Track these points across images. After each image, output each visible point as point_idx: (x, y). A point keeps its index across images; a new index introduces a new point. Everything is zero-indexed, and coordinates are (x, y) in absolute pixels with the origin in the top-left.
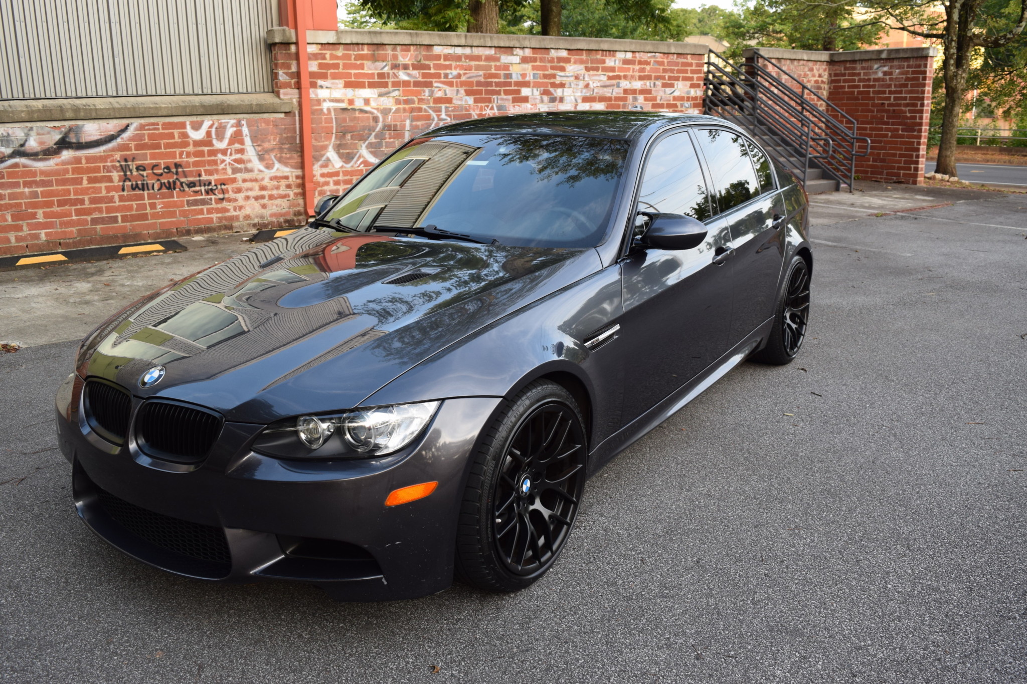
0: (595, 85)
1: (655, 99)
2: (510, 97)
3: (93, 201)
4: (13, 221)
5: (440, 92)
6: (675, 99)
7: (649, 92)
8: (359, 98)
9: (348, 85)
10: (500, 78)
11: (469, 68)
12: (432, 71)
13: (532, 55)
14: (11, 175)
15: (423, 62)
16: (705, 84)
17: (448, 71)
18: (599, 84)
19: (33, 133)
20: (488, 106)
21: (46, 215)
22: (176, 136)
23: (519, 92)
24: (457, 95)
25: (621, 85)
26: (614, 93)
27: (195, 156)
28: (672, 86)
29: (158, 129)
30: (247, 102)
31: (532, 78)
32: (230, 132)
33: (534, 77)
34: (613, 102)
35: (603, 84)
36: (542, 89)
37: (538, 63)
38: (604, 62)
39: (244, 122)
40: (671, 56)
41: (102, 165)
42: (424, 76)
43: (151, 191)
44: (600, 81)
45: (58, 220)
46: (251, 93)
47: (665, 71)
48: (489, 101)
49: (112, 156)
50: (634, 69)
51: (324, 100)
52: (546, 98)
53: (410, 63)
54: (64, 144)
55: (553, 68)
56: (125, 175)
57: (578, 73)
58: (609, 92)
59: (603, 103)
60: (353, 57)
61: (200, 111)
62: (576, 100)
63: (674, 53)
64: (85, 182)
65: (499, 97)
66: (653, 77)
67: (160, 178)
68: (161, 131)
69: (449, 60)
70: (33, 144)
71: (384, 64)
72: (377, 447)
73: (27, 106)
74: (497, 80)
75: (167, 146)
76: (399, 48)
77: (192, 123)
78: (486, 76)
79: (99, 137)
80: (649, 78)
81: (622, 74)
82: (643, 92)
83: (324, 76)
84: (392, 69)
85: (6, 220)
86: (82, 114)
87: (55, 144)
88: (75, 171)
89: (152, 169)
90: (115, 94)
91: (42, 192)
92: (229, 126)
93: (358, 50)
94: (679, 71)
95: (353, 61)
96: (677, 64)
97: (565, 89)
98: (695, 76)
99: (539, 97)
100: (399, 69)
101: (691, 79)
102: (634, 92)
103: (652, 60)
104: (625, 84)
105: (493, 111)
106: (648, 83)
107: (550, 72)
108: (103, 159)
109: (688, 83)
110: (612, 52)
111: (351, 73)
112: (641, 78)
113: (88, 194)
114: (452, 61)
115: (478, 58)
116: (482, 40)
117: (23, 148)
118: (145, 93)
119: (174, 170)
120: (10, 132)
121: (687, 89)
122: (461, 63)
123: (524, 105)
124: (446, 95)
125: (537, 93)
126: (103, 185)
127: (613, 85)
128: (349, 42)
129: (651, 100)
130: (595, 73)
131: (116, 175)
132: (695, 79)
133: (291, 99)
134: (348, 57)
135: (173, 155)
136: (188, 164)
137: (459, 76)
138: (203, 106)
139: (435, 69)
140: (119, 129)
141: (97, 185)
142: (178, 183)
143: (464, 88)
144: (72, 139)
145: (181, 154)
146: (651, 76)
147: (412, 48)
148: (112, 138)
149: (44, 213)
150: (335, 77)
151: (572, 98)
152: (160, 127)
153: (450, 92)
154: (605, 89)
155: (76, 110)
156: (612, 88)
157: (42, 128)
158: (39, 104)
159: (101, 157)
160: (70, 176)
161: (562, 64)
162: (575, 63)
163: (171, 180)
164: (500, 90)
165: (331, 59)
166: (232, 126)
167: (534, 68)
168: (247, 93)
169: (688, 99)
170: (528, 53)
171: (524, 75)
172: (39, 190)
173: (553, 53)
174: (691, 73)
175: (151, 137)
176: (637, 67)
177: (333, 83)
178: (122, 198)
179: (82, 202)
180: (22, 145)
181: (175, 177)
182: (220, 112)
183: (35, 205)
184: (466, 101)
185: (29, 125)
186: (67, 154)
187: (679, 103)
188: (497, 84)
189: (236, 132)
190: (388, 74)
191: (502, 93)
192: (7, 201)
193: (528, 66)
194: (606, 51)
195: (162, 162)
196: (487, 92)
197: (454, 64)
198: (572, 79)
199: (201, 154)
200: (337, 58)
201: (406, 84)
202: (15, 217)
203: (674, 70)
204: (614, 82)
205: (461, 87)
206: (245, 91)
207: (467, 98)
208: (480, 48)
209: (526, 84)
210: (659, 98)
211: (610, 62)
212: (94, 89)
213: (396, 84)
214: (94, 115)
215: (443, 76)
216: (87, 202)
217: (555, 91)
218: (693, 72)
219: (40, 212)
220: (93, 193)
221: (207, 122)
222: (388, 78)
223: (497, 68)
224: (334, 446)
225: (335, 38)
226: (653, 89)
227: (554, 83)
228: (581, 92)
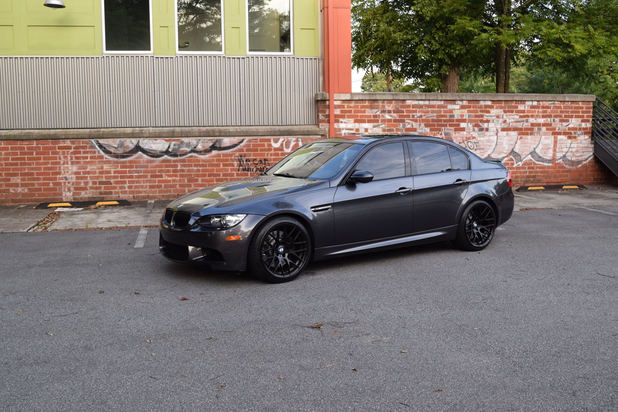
0: (510, 121)
1: (555, 129)
2: (453, 128)
3: (224, 175)
4: (188, 182)
5: (409, 125)
6: (569, 129)
7: (550, 125)
8: (362, 128)
9: (356, 121)
10: (447, 117)
11: (428, 112)
12: (405, 114)
13: (467, 104)
14: (189, 161)
15: (400, 109)
16: (593, 120)
17: (414, 114)
18: (513, 121)
19: (200, 142)
20: (438, 133)
21: (202, 181)
22: (266, 145)
23: (459, 125)
24: (419, 127)
25: (529, 121)
26: (524, 126)
27: (274, 156)
28: (568, 121)
29: (257, 142)
30: (302, 130)
31: (467, 117)
32: (292, 144)
33: (469, 117)
34: (523, 131)
35: (515, 120)
36: (474, 123)
37: (472, 109)
38: (517, 107)
39: (300, 140)
40: (566, 103)
41: (230, 158)
42: (400, 116)
43: (252, 172)
44: (514, 119)
45: (207, 183)
46: (306, 125)
47: (561, 112)
48: (440, 130)
49: (235, 154)
50: (538, 111)
51: (343, 129)
52: (476, 129)
53: (392, 109)
54: (213, 148)
55: (481, 111)
56: (240, 163)
57: (499, 114)
58: (520, 125)
59: (516, 132)
60: (360, 107)
61: (279, 133)
62: (497, 130)
63: (568, 101)
64: (221, 166)
65: (446, 128)
66: (553, 116)
67: (256, 166)
68: (259, 143)
69: (415, 108)
70: (200, 147)
71: (377, 110)
72: (228, 225)
73: (199, 130)
74: (445, 119)
75: (261, 150)
76: (386, 102)
77: (274, 139)
78: (437, 116)
79: (230, 145)
80: (550, 116)
81: (530, 114)
82: (544, 125)
83: (343, 117)
84: (381, 113)
85: (185, 182)
86: (223, 134)
87: (210, 147)
88: (217, 160)
89: (253, 161)
90: (240, 125)
91: (202, 169)
92: (292, 141)
93: (363, 103)
94: (572, 112)
95: (360, 109)
96: (571, 108)
97: (490, 124)
98: (585, 115)
99: (472, 128)
100: (385, 113)
101: (583, 116)
102: (539, 125)
103: (552, 106)
104: (532, 120)
105: (442, 136)
106: (549, 119)
107: (480, 113)
108: (230, 155)
109: (580, 119)
110: (523, 102)
111: (358, 115)
112: (543, 117)
113: (222, 172)
114: (417, 108)
115: (433, 106)
116: (436, 97)
117: (195, 149)
118: (254, 125)
119: (264, 162)
120: (191, 141)
121: (579, 123)
122: (422, 109)
123: (462, 133)
124: (413, 126)
125: (470, 126)
126: (230, 168)
127: (524, 121)
128: (357, 99)
129: (551, 130)
130: (511, 114)
131: (236, 163)
132: (585, 117)
133: (325, 128)
134: (357, 107)
135: (264, 155)
136: (271, 160)
137: (421, 116)
138: (280, 131)
139: (406, 113)
140: (239, 141)
141: (227, 168)
142: (265, 169)
143: (424, 123)
144: (217, 145)
145: (268, 154)
146: (551, 115)
147: (393, 101)
148: (235, 145)
149: (202, 179)
150: (349, 117)
151: (495, 129)
152: (258, 141)
153: (415, 125)
154: (518, 123)
155: (220, 132)
156: (522, 123)
157: (204, 140)
158: (204, 129)
159: (230, 154)
160: (215, 163)
161: (488, 109)
162: (497, 108)
163: (262, 167)
164: (447, 124)
165: (347, 108)
166: (294, 141)
167: (469, 112)
168: (304, 125)
169: (580, 129)
170: (465, 103)
171: (462, 116)
172: (201, 168)
173: (482, 103)
174: (582, 113)
175: (254, 145)
176: (541, 110)
177: (348, 120)
178: (237, 175)
179: (219, 175)
180: (195, 147)
181: (264, 165)
182: (288, 134)
183: (198, 176)
184: (425, 130)
185: (199, 138)
186: (214, 152)
187: (572, 132)
188: (445, 121)
189: (295, 144)
190: (379, 115)
191: (448, 126)
192: (186, 173)
193: (465, 111)
194: (518, 101)
195: (258, 158)
196: (438, 125)
197: (418, 110)
198: (495, 117)
199: (277, 155)
200: (351, 107)
201: (389, 121)
202: (189, 181)
203: (569, 111)
204: (524, 119)
205: (422, 122)
206: (303, 124)
207: (426, 128)
208: (435, 101)
209: (464, 121)
210: (557, 129)
211: (521, 107)
212: (230, 122)
213: (384, 121)
214: (228, 134)
215: (411, 116)
216: (221, 175)
217: (483, 124)
218: (583, 112)
219: (200, 179)
220: (225, 171)
221: (281, 140)
222: (379, 117)
223: (445, 112)
224: (219, 224)
225: (350, 97)
226: (553, 123)
227: (482, 120)
228: (501, 125)
